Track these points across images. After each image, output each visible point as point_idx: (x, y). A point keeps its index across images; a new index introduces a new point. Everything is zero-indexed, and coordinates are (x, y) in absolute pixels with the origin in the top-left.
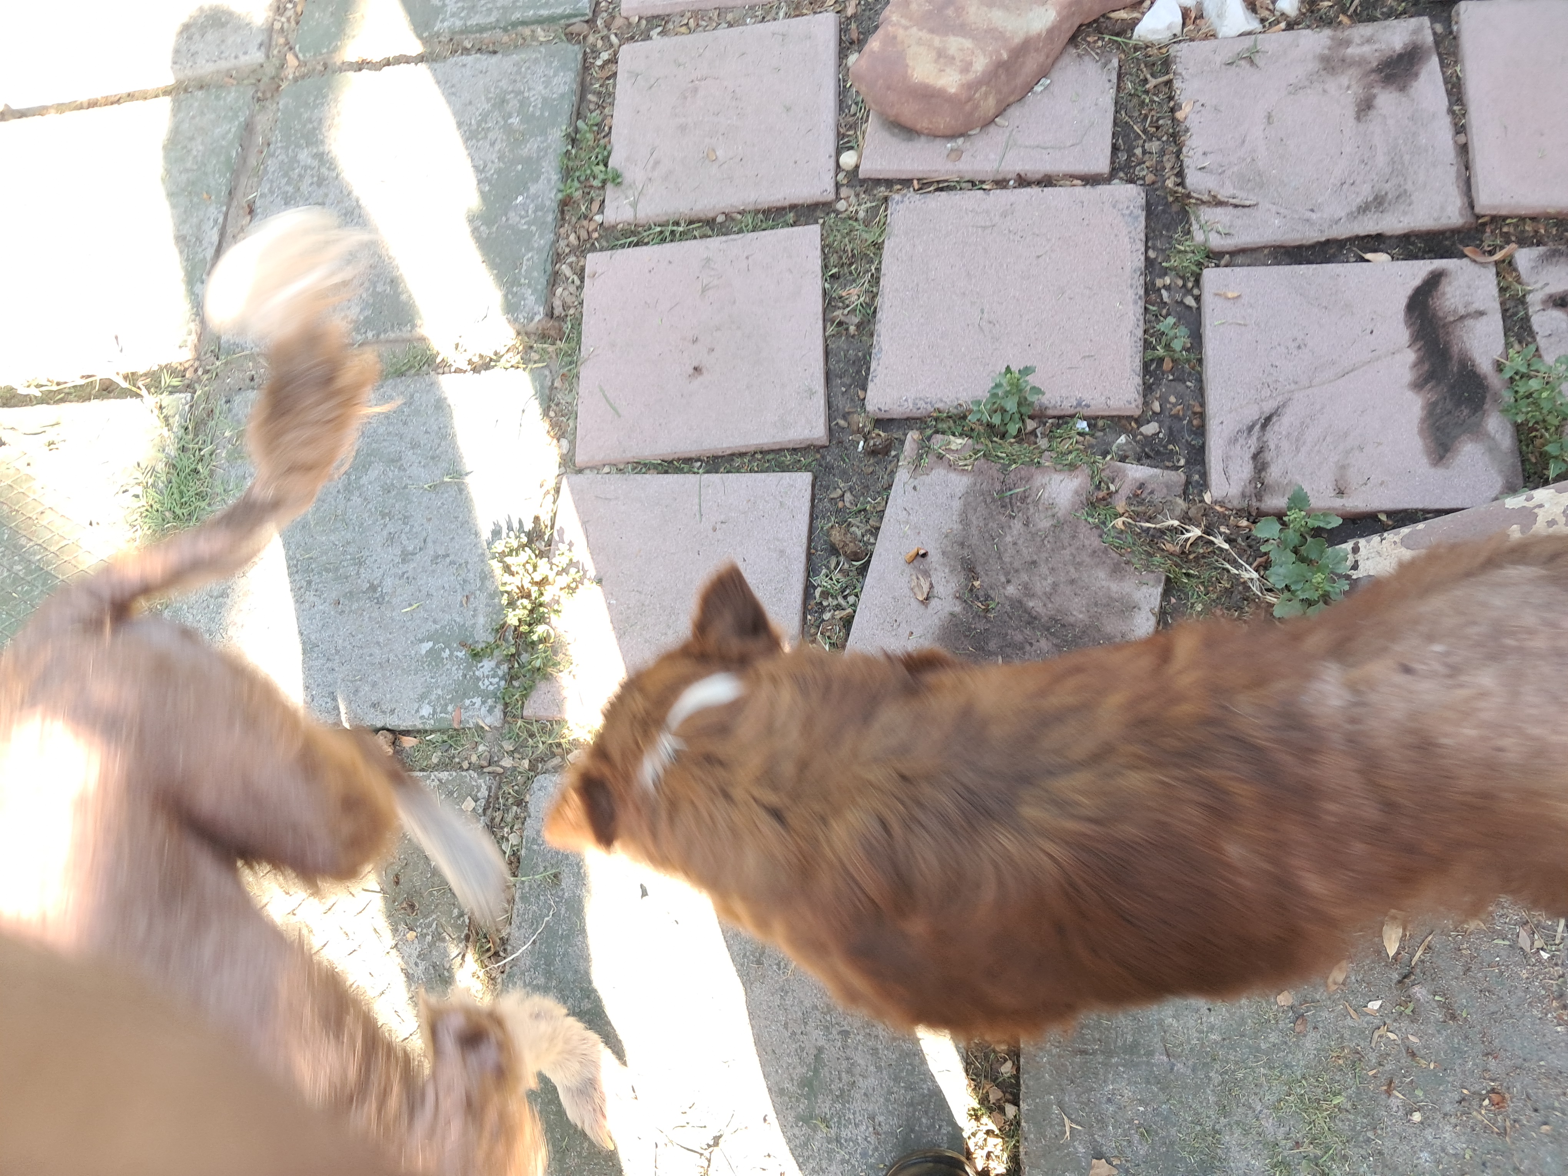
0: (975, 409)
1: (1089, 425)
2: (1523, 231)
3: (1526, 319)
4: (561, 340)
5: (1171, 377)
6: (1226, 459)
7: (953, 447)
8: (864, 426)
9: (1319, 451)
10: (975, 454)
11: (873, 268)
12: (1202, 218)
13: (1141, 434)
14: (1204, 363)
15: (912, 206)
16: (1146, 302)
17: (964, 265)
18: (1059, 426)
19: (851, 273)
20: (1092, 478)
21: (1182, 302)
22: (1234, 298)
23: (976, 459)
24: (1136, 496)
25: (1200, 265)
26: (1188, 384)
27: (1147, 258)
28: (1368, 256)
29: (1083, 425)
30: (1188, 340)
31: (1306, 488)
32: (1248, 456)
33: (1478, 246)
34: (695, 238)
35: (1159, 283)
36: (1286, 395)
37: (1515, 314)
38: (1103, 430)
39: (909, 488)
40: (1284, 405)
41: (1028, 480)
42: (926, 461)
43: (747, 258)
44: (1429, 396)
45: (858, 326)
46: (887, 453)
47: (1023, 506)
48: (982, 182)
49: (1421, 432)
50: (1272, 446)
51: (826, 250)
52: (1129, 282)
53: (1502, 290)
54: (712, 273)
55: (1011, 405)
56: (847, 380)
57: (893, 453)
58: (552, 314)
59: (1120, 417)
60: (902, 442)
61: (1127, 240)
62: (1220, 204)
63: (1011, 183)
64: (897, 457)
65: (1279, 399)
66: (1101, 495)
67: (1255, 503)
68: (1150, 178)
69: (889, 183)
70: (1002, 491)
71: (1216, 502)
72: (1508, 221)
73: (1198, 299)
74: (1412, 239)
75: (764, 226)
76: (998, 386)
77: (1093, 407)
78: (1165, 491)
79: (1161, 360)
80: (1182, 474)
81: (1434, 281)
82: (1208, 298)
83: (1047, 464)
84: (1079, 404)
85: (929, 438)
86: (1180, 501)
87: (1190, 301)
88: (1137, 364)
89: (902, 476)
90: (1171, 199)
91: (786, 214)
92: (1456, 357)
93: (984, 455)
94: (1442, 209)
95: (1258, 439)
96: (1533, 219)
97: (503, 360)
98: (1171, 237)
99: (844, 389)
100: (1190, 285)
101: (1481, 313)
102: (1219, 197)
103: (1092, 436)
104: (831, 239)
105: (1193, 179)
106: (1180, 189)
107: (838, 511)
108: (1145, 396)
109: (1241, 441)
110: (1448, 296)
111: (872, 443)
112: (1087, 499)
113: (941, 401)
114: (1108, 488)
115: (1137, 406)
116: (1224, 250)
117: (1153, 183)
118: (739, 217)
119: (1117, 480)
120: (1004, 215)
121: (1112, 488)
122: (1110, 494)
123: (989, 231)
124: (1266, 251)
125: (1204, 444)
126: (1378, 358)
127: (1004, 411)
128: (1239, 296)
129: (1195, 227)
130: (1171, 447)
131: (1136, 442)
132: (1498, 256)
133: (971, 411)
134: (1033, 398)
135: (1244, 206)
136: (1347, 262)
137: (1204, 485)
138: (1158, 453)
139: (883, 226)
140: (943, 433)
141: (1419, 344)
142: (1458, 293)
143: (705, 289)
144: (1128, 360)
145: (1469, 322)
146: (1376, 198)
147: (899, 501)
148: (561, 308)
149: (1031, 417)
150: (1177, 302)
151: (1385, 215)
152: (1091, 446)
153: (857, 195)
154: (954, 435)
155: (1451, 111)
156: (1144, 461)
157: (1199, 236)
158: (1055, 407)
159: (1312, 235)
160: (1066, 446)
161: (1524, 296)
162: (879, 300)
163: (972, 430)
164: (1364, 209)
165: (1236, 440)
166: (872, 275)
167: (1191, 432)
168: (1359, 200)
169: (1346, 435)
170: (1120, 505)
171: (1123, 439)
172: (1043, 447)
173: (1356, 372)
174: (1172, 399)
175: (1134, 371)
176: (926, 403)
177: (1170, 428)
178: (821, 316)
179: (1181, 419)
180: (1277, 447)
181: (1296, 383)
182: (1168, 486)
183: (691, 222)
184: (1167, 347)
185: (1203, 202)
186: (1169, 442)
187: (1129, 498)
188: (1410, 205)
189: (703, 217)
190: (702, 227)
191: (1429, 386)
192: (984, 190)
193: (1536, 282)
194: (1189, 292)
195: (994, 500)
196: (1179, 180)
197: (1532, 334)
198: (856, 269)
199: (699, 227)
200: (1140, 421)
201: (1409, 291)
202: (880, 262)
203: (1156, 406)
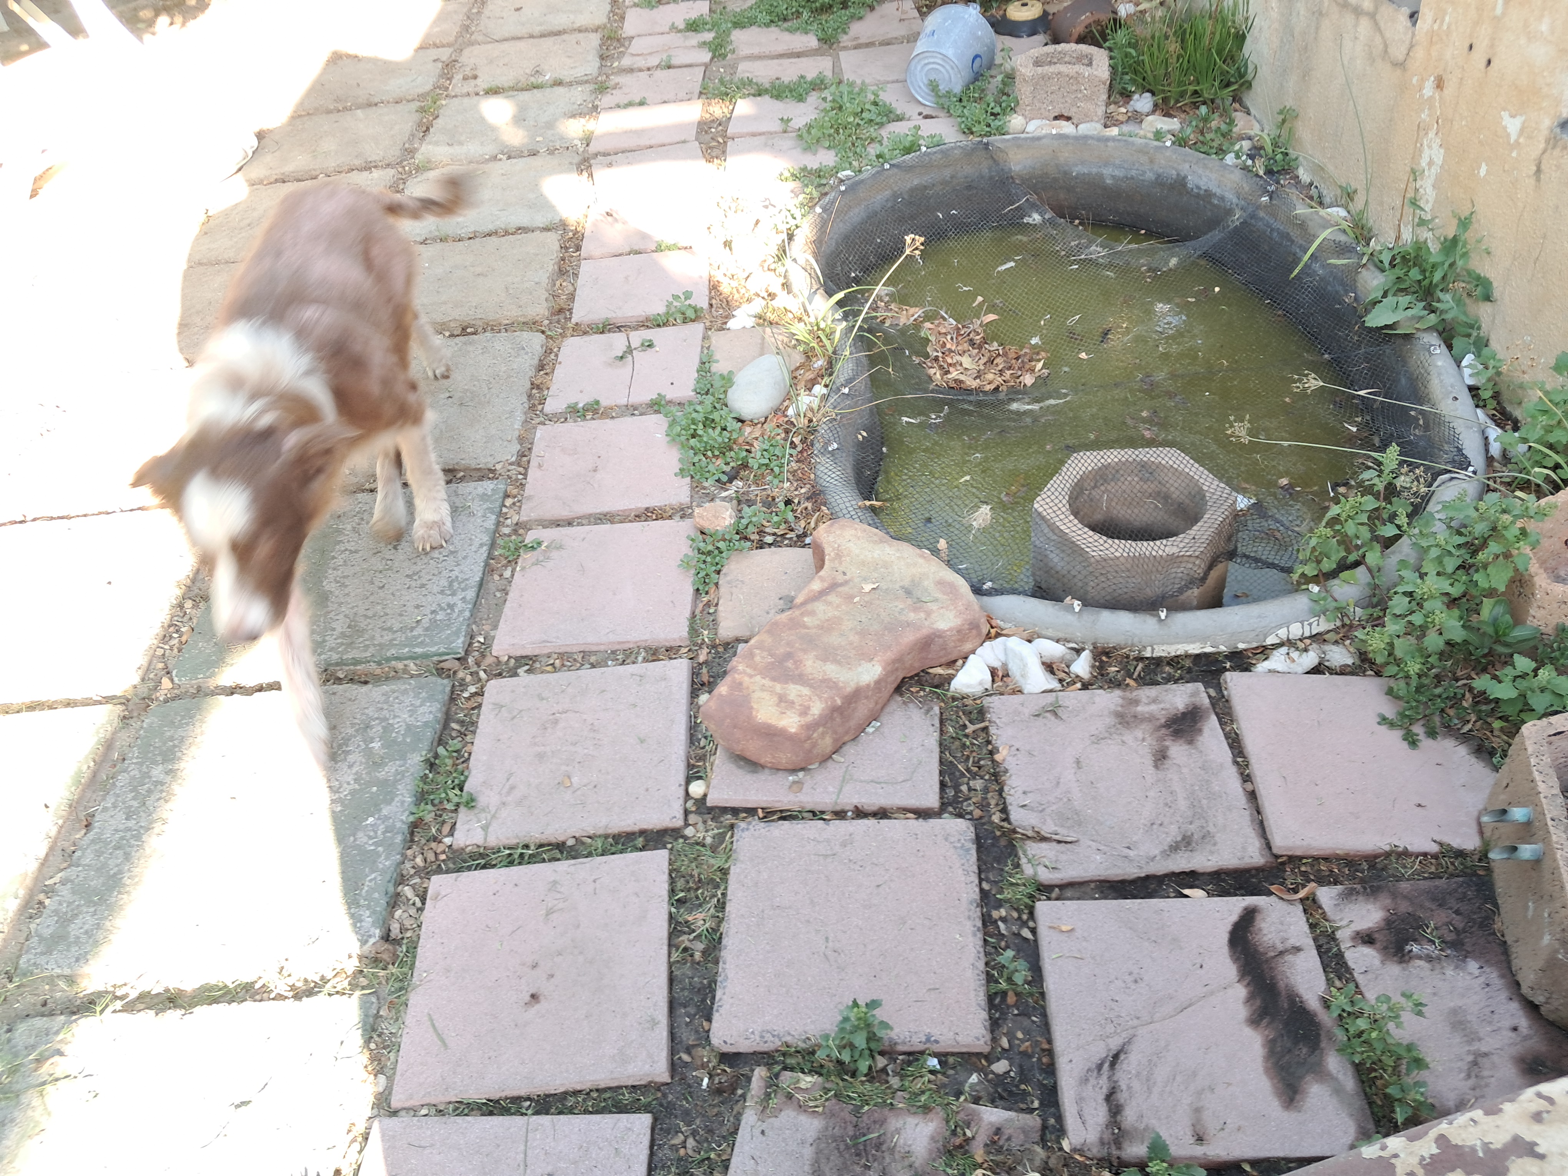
0: (824, 1043)
1: (940, 1062)
2: (1320, 870)
3: (1340, 955)
4: (393, 964)
5: (1016, 1012)
6: (1080, 1100)
7: (803, 1085)
8: (709, 1062)
9: (1171, 1092)
10: (826, 1094)
11: (719, 893)
12: (1029, 852)
13: (993, 1072)
14: (1047, 997)
15: (757, 833)
16: (985, 934)
17: (808, 893)
18: (909, 1063)
19: (697, 897)
20: (947, 1122)
21: (1018, 935)
22: (1067, 931)
23: (827, 1100)
24: (994, 1142)
25: (1031, 897)
26: (1034, 1018)
27: (982, 890)
28: (1186, 892)
29: (933, 1062)
30: (1029, 974)
31: (1165, 1135)
32: (1101, 1097)
33: (1282, 884)
34: (544, 861)
35: (995, 914)
36: (1131, 1032)
37: (1330, 950)
38: (953, 1068)
39: (757, 1132)
40: (1129, 1042)
41: (882, 1122)
42: (774, 1102)
43: (594, 881)
44: (1266, 1032)
45: (704, 953)
46: (733, 1091)
47: (878, 1154)
48: (823, 812)
49: (1267, 1070)
50: (1124, 1087)
51: (674, 875)
52: (967, 914)
53: (1312, 926)
54: (558, 896)
55: (860, 1041)
56: (692, 1010)
57: (740, 1092)
58: (388, 936)
59: (970, 1054)
60: (749, 1079)
61: (960, 871)
62: (1044, 839)
63: (850, 814)
64: (744, 1097)
65: (1124, 1035)
66: (958, 1141)
67: (1115, 1152)
68: (977, 813)
69: (735, 811)
70: (854, 1137)
71: (1074, 1150)
72: (1304, 861)
73: (1034, 931)
74: (1223, 876)
75: (614, 849)
76: (846, 1019)
77: (942, 1044)
78: (1022, 1137)
79: (1004, 993)
80: (1038, 1118)
81: (1248, 917)
82: (1042, 931)
83: (901, 1105)
84: (928, 1040)
85: (777, 1076)
86: (1038, 1149)
87: (1026, 933)
88: (982, 998)
89: (749, 1118)
90: (998, 833)
91: (635, 839)
92: (1283, 993)
93: (836, 1095)
94: (1244, 848)
95: (1109, 1078)
96: (1326, 859)
97: (328, 986)
98: (1002, 870)
99: (688, 1020)
100: (1025, 917)
101: (1298, 949)
102: (1043, 833)
103: (944, 1074)
104: (678, 864)
105: (1017, 816)
106: (1005, 824)
107: (680, 1159)
108: (992, 1032)
109: (1092, 1081)
110: (1265, 932)
111: (716, 1081)
112: (944, 1146)
113: (789, 1034)
114: (964, 1134)
115: (986, 1043)
116: (1054, 883)
117: (981, 818)
118: (589, 840)
119: (973, 1124)
120: (844, 845)
121: (969, 1133)
122: (968, 1140)
123: (829, 860)
124: (1092, 885)
125: (1055, 1083)
126: (1212, 993)
127: (852, 1046)
128: (1072, 930)
129: (1023, 861)
130: (1023, 1087)
131: (988, 1081)
132: (1302, 894)
133: (819, 1046)
134: (881, 1033)
135: (1066, 842)
136: (1169, 897)
137: (1061, 1131)
138: (1011, 1093)
139: (729, 853)
140: (792, 1069)
141: (1248, 979)
142: (1273, 929)
143: (549, 912)
144: (972, 994)
145: (1289, 958)
146: (1183, 839)
147: (747, 1148)
148: (398, 931)
149: (882, 1053)
150: (1014, 934)
151: (1195, 854)
152: (944, 1086)
153: (705, 822)
154: (803, 1072)
155: (1236, 763)
156: (998, 1102)
157: (1028, 870)
158: (904, 1043)
159: (1131, 871)
160: (918, 1085)
161: (1333, 932)
162: (724, 927)
163: (822, 1066)
164: (1175, 848)
165: (1087, 1080)
166: (718, 900)
167: (1042, 1071)
168: (1169, 839)
169: (1194, 1074)
170: (979, 1154)
171: (974, 1078)
172: (895, 1087)
173: (1193, 1007)
174: (1020, 1035)
175: (979, 1005)
176: (774, 1036)
177: (1021, 1066)
178: (666, 942)
179: (1030, 1057)
180: (1129, 1088)
181: (1138, 1018)
182: (1024, 1131)
183: (541, 846)
184: (1009, 980)
185: (1029, 838)
186: (1021, 1082)
187: (986, 1145)
188: (1215, 844)
189: (554, 841)
190: (551, 850)
191: (1265, 1022)
192: (824, 820)
193: (1341, 920)
194: (1024, 924)
195: (847, 1147)
196: (1004, 816)
197: (1349, 970)
198: (703, 893)
199: (548, 850)
200: (990, 1058)
201: (1229, 927)
202: (726, 888)
203: (1005, 1042)
